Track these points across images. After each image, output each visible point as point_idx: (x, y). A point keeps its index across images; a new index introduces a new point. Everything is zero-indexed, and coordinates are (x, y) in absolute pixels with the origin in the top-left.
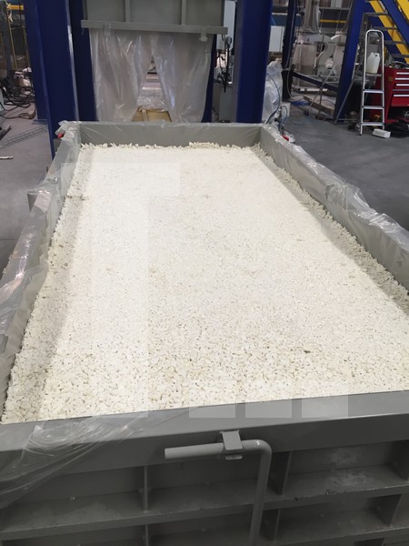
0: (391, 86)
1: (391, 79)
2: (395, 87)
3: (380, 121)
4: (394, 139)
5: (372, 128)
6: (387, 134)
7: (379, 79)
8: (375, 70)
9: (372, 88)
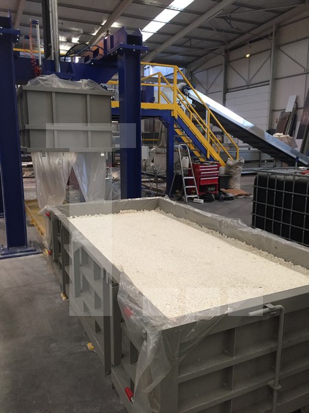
0: (198, 175)
1: (197, 170)
2: (200, 174)
3: (196, 194)
4: (206, 203)
5: (192, 199)
6: (202, 201)
7: (190, 171)
8: (187, 166)
9: (187, 176)
